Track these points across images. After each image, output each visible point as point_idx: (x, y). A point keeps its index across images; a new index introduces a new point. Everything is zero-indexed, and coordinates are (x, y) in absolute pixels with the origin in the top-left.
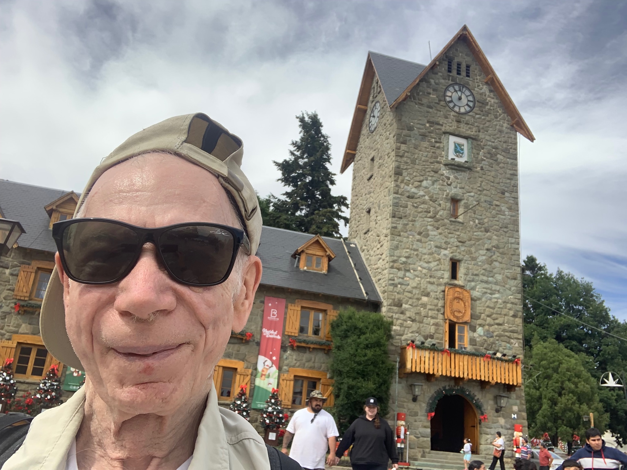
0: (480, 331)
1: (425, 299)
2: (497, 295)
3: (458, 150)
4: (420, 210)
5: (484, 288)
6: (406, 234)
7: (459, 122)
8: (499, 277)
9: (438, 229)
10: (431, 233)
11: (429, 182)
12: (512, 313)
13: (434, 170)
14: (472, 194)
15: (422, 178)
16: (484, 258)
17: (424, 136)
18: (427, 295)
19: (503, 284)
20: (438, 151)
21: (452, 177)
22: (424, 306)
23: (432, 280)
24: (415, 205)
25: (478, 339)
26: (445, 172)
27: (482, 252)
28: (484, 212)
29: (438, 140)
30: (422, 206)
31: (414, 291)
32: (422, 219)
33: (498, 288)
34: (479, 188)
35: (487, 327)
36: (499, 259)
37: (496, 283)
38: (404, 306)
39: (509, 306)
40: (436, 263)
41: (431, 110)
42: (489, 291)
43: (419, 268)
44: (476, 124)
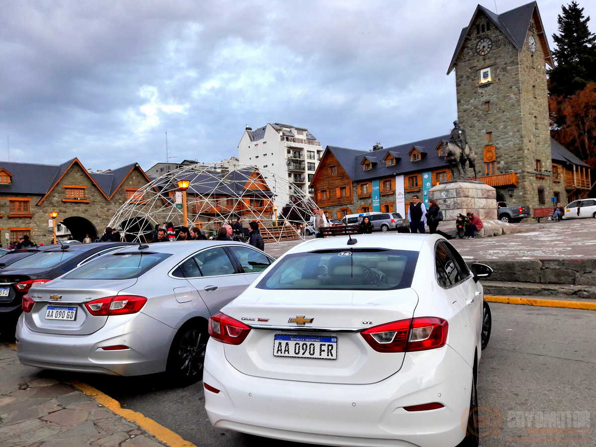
0: (502, 162)
2: (510, 143)
3: (486, 75)
5: (503, 142)
7: (484, 60)
8: (511, 134)
9: (479, 121)
11: (473, 99)
13: (475, 92)
14: (494, 96)
15: (469, 99)
16: (502, 126)
17: (468, 77)
20: (476, 82)
21: (483, 92)
25: (501, 167)
26: (480, 90)
27: (501, 124)
28: (501, 103)
33: (510, 139)
35: (505, 160)
36: (511, 124)
39: (517, 146)
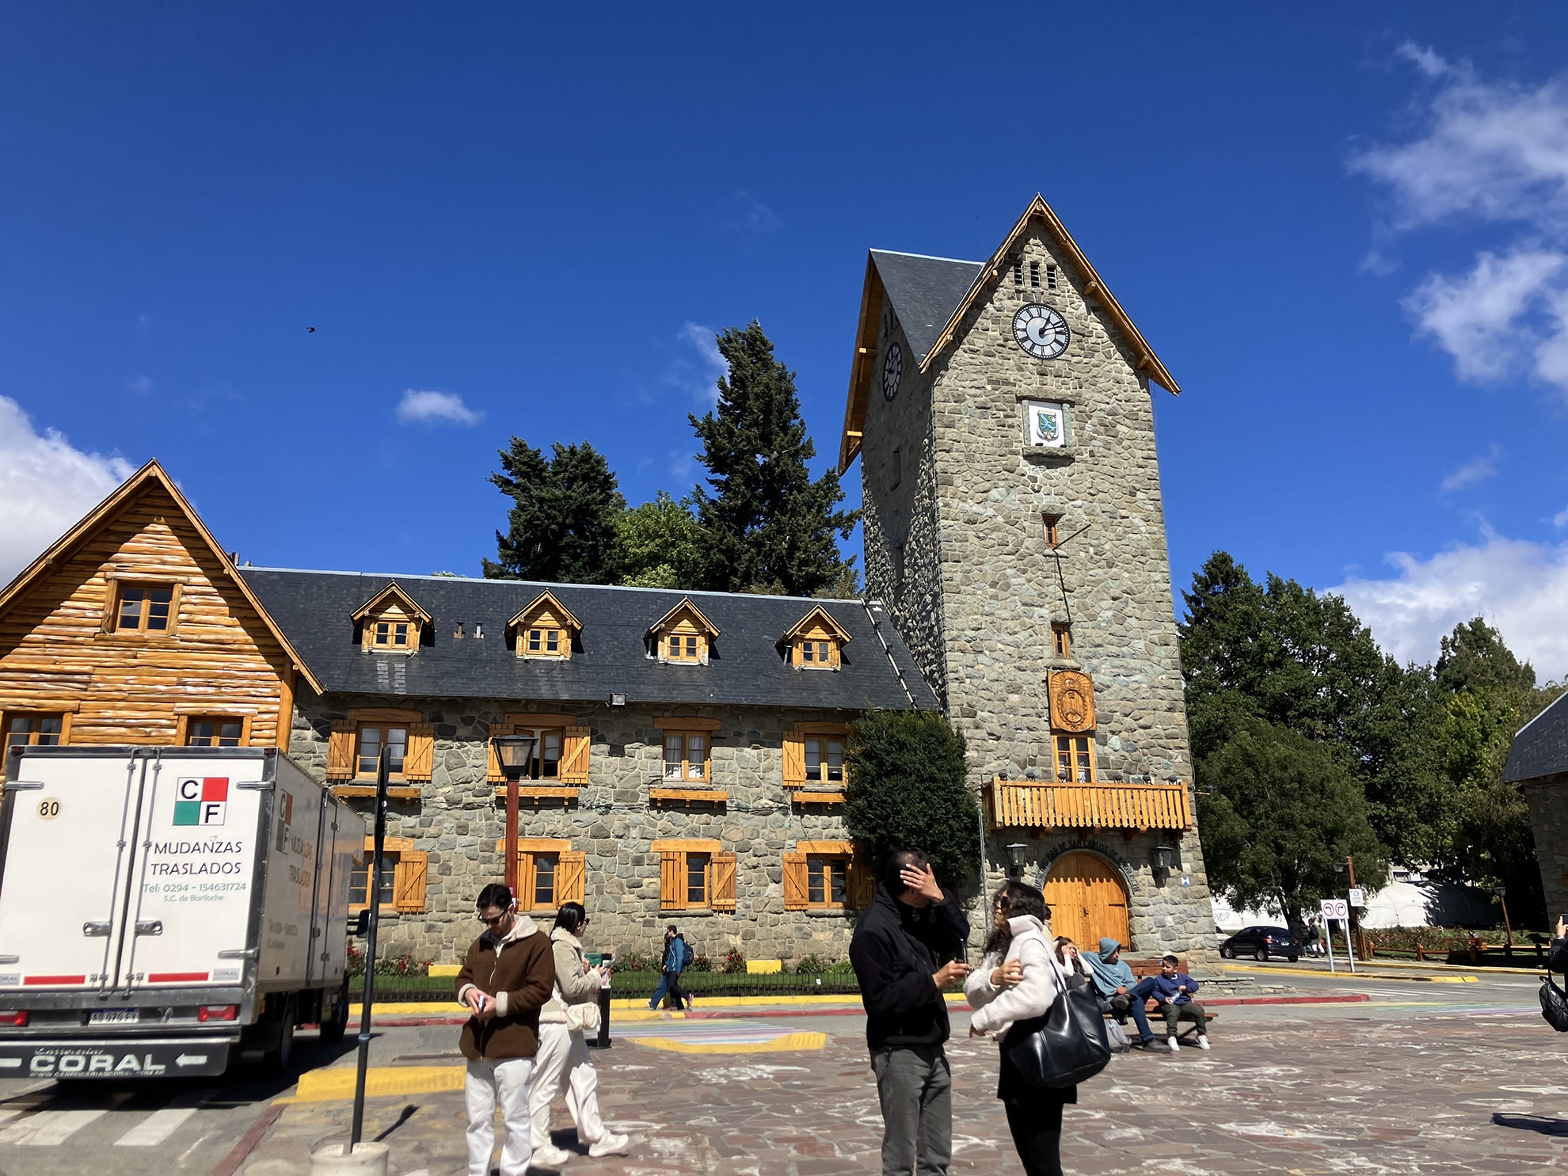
0: (1115, 741)
1: (1014, 698)
2: (1137, 677)
3: (1046, 426)
4: (989, 542)
5: (1113, 667)
6: (969, 589)
7: (1043, 374)
8: (1140, 645)
9: (1024, 572)
10: (1013, 581)
11: (1003, 490)
12: (1165, 704)
13: (1009, 467)
14: (1078, 502)
15: (987, 485)
16: (1110, 613)
17: (984, 409)
18: (1017, 690)
19: (1148, 655)
20: (1012, 433)
21: (1040, 476)
22: (1013, 710)
23: (1023, 663)
24: (981, 535)
25: (1112, 757)
26: (1027, 469)
27: (1104, 604)
28: (1104, 533)
29: (1009, 412)
30: (994, 535)
31: (996, 686)
32: (996, 559)
33: (1136, 663)
34: (1091, 491)
35: (1124, 734)
36: (1138, 613)
37: (1133, 656)
38: (979, 713)
40: (1026, 634)
41: (992, 359)
42: (1122, 671)
43: (1000, 646)
44: (1074, 374)
